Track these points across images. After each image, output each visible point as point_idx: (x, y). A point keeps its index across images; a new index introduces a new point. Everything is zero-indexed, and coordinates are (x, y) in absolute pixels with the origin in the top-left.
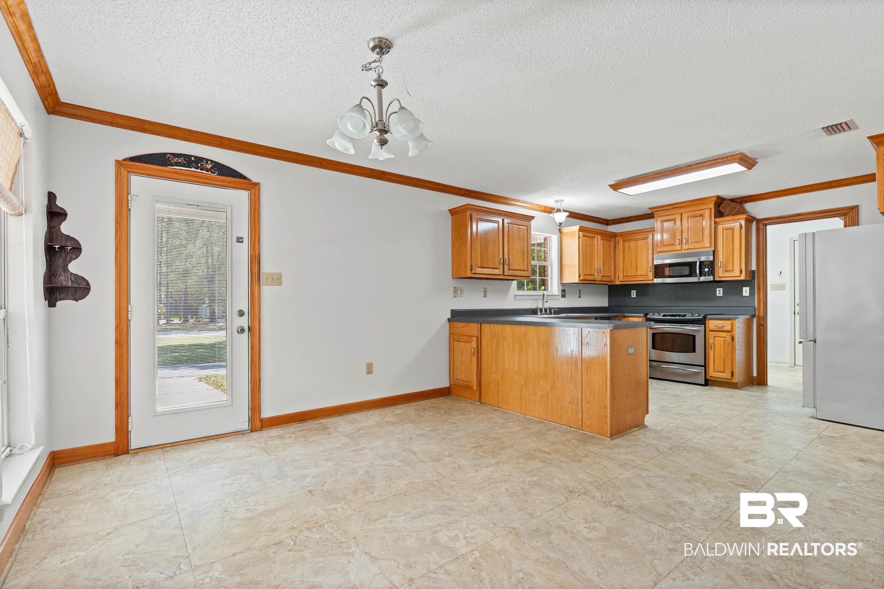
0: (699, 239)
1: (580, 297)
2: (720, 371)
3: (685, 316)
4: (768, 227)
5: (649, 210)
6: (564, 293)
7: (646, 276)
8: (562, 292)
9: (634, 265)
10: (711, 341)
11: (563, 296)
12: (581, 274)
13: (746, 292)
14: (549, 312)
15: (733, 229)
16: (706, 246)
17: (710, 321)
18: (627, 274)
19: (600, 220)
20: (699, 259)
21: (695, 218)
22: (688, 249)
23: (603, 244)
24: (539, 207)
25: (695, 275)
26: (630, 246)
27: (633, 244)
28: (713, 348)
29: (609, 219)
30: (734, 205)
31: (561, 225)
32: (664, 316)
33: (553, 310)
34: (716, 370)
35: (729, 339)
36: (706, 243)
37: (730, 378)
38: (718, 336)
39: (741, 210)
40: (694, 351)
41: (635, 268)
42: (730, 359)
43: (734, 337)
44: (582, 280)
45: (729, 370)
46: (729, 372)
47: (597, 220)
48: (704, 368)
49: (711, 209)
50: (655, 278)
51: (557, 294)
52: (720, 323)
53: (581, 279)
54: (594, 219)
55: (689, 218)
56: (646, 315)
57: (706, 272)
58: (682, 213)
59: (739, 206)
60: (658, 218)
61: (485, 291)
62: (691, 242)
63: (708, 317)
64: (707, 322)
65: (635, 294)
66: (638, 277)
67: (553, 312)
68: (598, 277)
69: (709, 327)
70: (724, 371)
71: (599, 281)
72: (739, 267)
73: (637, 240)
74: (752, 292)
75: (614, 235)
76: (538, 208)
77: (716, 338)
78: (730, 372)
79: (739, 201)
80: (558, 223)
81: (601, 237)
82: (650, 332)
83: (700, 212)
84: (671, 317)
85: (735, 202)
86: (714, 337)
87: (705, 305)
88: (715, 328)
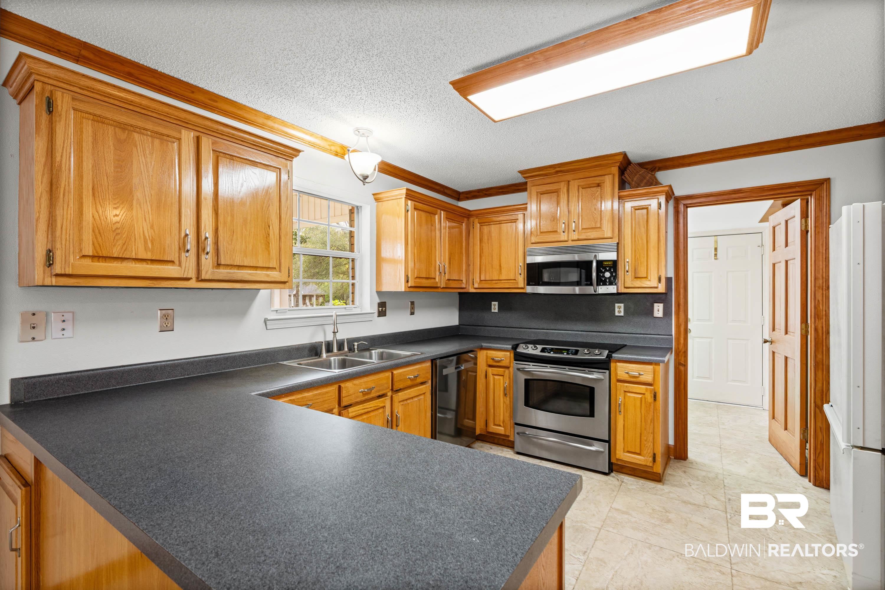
0: (596, 224)
1: (412, 313)
2: (633, 451)
3: (576, 352)
4: (689, 209)
5: (520, 174)
6: (384, 309)
7: (514, 281)
8: (379, 307)
9: (496, 263)
10: (621, 399)
11: (382, 313)
12: (410, 276)
13: (658, 311)
14: (348, 348)
15: (647, 208)
16: (606, 236)
17: (618, 364)
18: (485, 277)
19: (446, 191)
20: (595, 256)
21: (589, 189)
22: (578, 240)
23: (449, 228)
24: (330, 144)
25: (589, 283)
26: (490, 232)
27: (494, 228)
28: (622, 411)
29: (461, 191)
30: (644, 173)
31: (367, 180)
32: (543, 350)
33: (356, 344)
34: (626, 450)
35: (649, 397)
36: (606, 231)
37: (651, 465)
38: (631, 391)
39: (653, 180)
40: (592, 414)
41: (498, 267)
42: (651, 433)
43: (657, 395)
44: (411, 287)
45: (649, 451)
46: (650, 455)
47: (442, 190)
48: (607, 444)
49: (613, 175)
50: (528, 284)
51: (369, 311)
52: (634, 369)
53: (409, 286)
54: (438, 188)
55: (580, 188)
56: (515, 348)
57: (606, 278)
58: (569, 181)
59: (650, 175)
60: (532, 188)
61: (165, 317)
62: (583, 229)
63: (615, 357)
64: (613, 365)
65: (497, 307)
66: (503, 282)
67: (356, 347)
68: (440, 281)
69: (616, 374)
70: (640, 451)
71: (443, 288)
72: (656, 272)
73: (500, 222)
74: (667, 312)
75: (467, 215)
76: (328, 147)
77: (629, 394)
78: (652, 454)
79: (649, 167)
80: (361, 175)
81: (446, 215)
82: (522, 377)
83: (597, 180)
84: (555, 353)
85: (644, 168)
86: (625, 391)
87: (598, 329)
88: (626, 377)
